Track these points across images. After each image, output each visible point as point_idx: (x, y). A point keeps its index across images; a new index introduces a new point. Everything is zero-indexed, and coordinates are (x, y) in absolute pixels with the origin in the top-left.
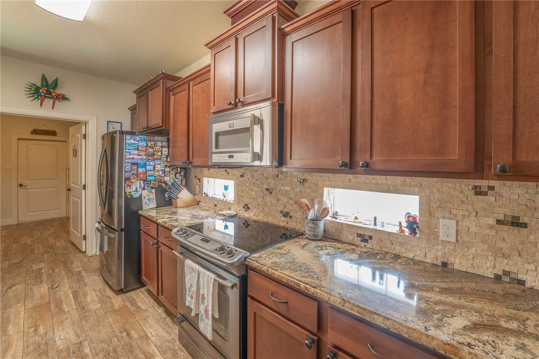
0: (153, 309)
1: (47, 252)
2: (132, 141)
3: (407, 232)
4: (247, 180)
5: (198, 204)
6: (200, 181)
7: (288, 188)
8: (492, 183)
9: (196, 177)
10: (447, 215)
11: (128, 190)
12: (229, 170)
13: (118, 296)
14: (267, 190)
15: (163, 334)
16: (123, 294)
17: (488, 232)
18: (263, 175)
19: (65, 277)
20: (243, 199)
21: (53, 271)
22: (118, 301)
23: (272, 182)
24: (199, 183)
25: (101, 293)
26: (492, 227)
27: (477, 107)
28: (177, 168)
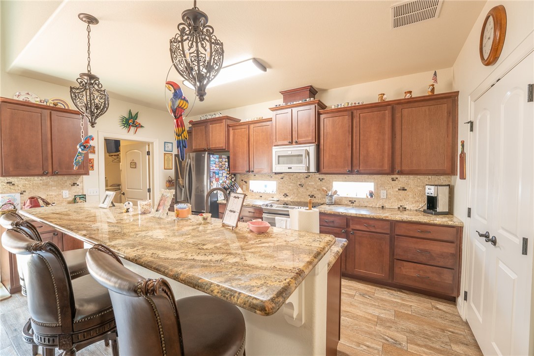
2: (213, 159)
3: (369, 197)
4: (286, 180)
6: (246, 183)
7: (313, 183)
8: (397, 176)
9: (242, 180)
10: (383, 189)
14: (300, 185)
17: (396, 193)
18: (297, 177)
20: (282, 191)
23: (303, 181)
26: (397, 191)
27: (392, 153)
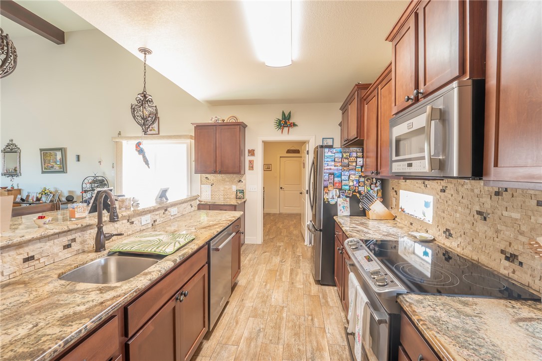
0: (337, 309)
1: (287, 236)
2: (330, 154)
4: (450, 196)
5: (394, 219)
6: (396, 194)
7: (516, 215)
9: (393, 188)
11: (326, 197)
12: (427, 182)
13: (316, 285)
14: (479, 213)
15: (338, 336)
16: (320, 286)
19: (290, 257)
20: (443, 222)
21: (286, 250)
22: (315, 288)
23: (488, 203)
24: (395, 196)
25: (306, 277)
28: (373, 178)
